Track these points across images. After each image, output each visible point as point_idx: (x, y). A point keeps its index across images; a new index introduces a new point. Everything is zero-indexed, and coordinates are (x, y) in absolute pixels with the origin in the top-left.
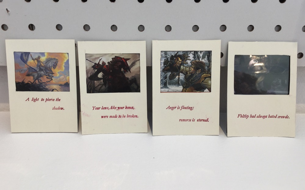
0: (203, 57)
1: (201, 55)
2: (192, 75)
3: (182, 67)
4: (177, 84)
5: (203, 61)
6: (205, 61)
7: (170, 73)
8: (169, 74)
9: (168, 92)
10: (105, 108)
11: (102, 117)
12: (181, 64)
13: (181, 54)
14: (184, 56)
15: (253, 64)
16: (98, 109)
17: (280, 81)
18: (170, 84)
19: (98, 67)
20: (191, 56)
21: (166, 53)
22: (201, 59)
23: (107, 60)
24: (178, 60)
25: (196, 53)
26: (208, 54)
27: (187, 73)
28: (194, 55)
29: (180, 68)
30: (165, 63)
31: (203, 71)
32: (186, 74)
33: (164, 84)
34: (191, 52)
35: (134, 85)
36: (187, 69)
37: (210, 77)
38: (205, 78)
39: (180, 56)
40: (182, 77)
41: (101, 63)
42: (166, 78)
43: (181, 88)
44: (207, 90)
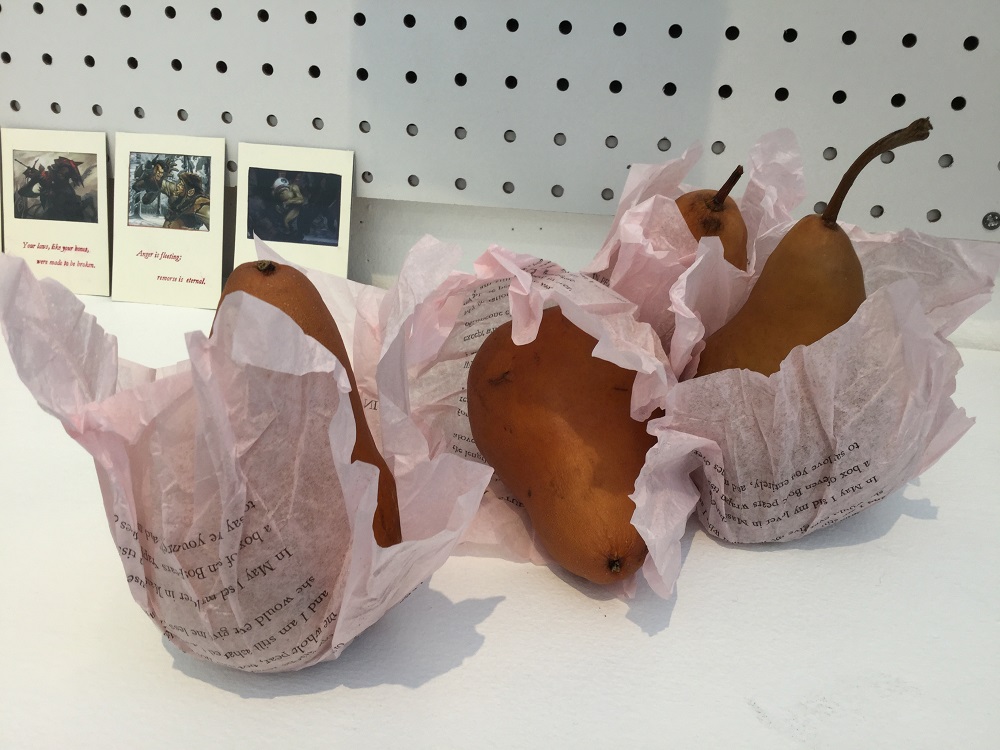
0: (199, 168)
1: (195, 163)
2: (181, 197)
3: (164, 182)
4: (156, 212)
5: (198, 173)
6: (201, 174)
7: (145, 192)
8: (143, 193)
9: (141, 225)
10: (43, 247)
11: (38, 262)
12: (162, 178)
13: (163, 158)
14: (165, 163)
15: (280, 187)
16: (32, 246)
18: (144, 212)
19: (33, 174)
20: (179, 164)
21: (138, 155)
22: (194, 171)
23: (47, 162)
24: (158, 169)
25: (187, 158)
26: (206, 162)
27: (172, 194)
28: (184, 162)
29: (160, 183)
30: (136, 174)
31: (198, 191)
32: (170, 195)
33: (135, 211)
34: (178, 156)
35: (88, 210)
36: (173, 186)
37: (208, 204)
38: (202, 205)
39: (161, 163)
40: (164, 200)
41: (37, 168)
42: (137, 200)
43: (161, 220)
44: (204, 227)
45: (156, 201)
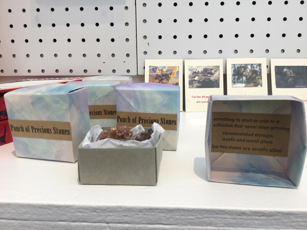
1: (255, 66)
2: (250, 77)
3: (244, 73)
4: (242, 82)
5: (257, 69)
6: (258, 69)
7: (237, 76)
8: (236, 77)
9: (236, 87)
10: (199, 97)
11: (197, 102)
12: (243, 72)
13: (243, 65)
14: (245, 67)
15: (286, 71)
16: (195, 97)
17: (302, 80)
18: (237, 83)
20: (249, 67)
21: (234, 65)
22: (255, 69)
26: (260, 65)
27: (247, 76)
28: (251, 66)
29: (243, 73)
30: (234, 71)
31: (257, 75)
32: (246, 77)
33: (234, 82)
34: (249, 64)
35: (216, 84)
36: (247, 74)
37: (261, 78)
38: (258, 79)
40: (244, 78)
41: (197, 72)
42: (235, 79)
43: (244, 85)
44: (259, 86)
45: (241, 79)
